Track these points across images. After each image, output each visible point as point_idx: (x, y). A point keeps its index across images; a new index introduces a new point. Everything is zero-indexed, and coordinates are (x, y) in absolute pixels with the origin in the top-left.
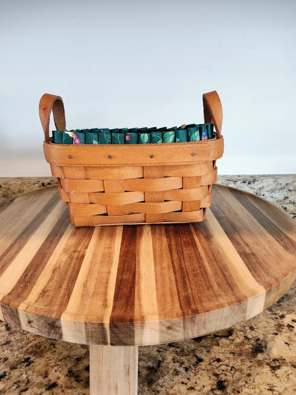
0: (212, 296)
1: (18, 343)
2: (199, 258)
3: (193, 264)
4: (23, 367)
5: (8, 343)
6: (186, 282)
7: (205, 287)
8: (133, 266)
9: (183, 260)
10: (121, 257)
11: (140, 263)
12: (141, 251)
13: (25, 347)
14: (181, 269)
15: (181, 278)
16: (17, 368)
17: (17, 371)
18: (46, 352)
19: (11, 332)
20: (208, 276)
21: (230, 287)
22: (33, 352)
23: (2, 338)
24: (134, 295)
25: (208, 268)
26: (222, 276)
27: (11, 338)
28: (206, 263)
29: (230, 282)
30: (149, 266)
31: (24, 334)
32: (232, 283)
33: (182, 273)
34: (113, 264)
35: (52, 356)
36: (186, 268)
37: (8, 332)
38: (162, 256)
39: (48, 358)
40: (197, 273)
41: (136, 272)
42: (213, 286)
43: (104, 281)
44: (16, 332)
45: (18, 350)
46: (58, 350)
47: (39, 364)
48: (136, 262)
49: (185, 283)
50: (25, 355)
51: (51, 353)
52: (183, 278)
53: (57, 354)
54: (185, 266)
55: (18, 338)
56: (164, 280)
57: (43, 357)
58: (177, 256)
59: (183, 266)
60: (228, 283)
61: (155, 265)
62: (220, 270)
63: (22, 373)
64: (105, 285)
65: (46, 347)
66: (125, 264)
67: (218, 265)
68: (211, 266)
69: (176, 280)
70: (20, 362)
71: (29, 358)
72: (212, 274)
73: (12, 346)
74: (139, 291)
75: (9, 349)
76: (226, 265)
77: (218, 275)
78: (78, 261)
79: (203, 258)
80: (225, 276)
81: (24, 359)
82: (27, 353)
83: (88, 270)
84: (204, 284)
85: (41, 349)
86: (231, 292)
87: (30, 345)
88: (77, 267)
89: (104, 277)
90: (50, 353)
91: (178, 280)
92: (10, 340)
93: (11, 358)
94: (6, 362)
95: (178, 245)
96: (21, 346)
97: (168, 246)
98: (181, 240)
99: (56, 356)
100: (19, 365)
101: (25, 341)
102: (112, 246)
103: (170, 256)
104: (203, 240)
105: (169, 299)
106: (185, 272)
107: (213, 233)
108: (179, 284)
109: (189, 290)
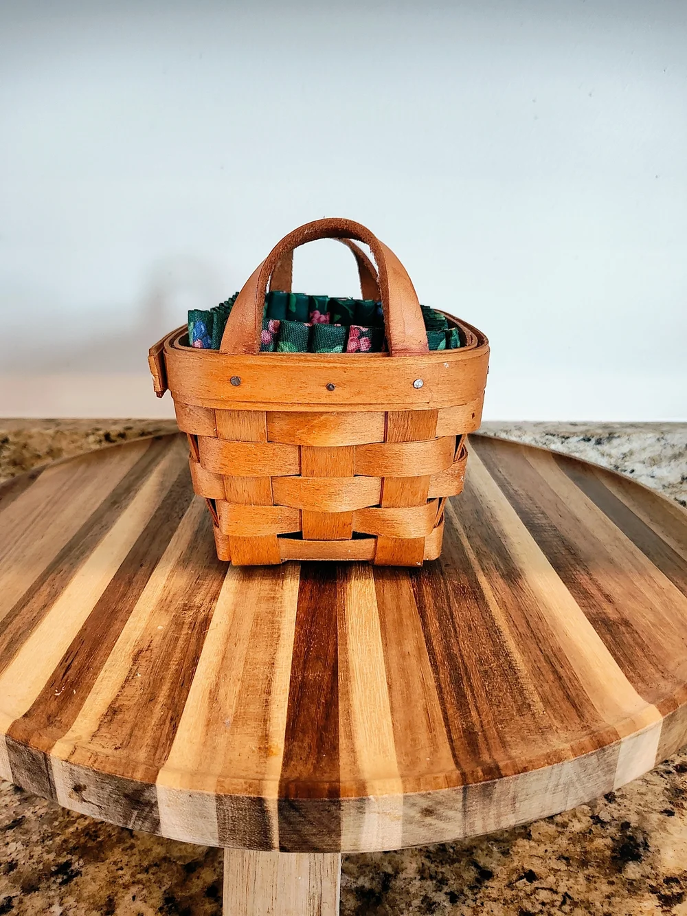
0: (530, 731)
1: (43, 824)
2: (493, 631)
3: (478, 645)
4: (54, 887)
5: (17, 823)
6: (463, 692)
7: (512, 707)
8: (331, 649)
9: (453, 634)
10: (299, 623)
11: (348, 642)
12: (348, 609)
13: (59, 835)
14: (450, 657)
15: (451, 680)
16: (38, 889)
17: (38, 896)
18: (111, 848)
19: (24, 796)
20: (518, 678)
21: (574, 706)
22: (78, 847)
23: (4, 810)
24: (336, 723)
25: (517, 656)
26: (551, 677)
27: (26, 811)
28: (511, 644)
29: (573, 694)
30: (370, 650)
32: (578, 696)
33: (454, 668)
34: (281, 642)
35: (126, 859)
36: (461, 656)
37: (17, 797)
38: (400, 623)
39: (115, 863)
40: (491, 668)
41: (340, 665)
42: (531, 703)
43: (261, 686)
45: (43, 841)
46: (139, 842)
47: (93, 879)
48: (339, 638)
49: (461, 696)
50: (58, 855)
51: (123, 850)
52: (457, 681)
53: (137, 853)
54: (460, 650)
55: (42, 811)
56: (408, 685)
57: (103, 861)
58: (438, 624)
59: (455, 651)
60: (568, 697)
61: (385, 644)
62: (546, 662)
63: (51, 901)
64: (264, 696)
65: (110, 836)
66: (311, 643)
67: (542, 649)
68: (523, 653)
69: (439, 687)
70: (45, 875)
71: (68, 864)
72: (528, 672)
73: (26, 832)
74: (348, 713)
75: (20, 839)
76: (560, 649)
77: (543, 675)
78: (195, 632)
79: (502, 629)
80: (560, 678)
81: (57, 866)
82: (65, 850)
83: (220, 657)
84: (510, 698)
85: (99, 839)
86: (577, 720)
87: (71, 829)
88: (192, 647)
89: (261, 675)
90: (120, 850)
91: (443, 686)
92: (24, 816)
93: (23, 862)
94: (12, 872)
95: (438, 596)
96: (50, 831)
97: (416, 598)
98: (445, 583)
99: (135, 860)
100: (45, 881)
101: (61, 819)
102: (278, 596)
103: (420, 624)
104: (501, 585)
105: (424, 737)
106: (461, 665)
107: (522, 567)
108: (447, 697)
109: (474, 713)
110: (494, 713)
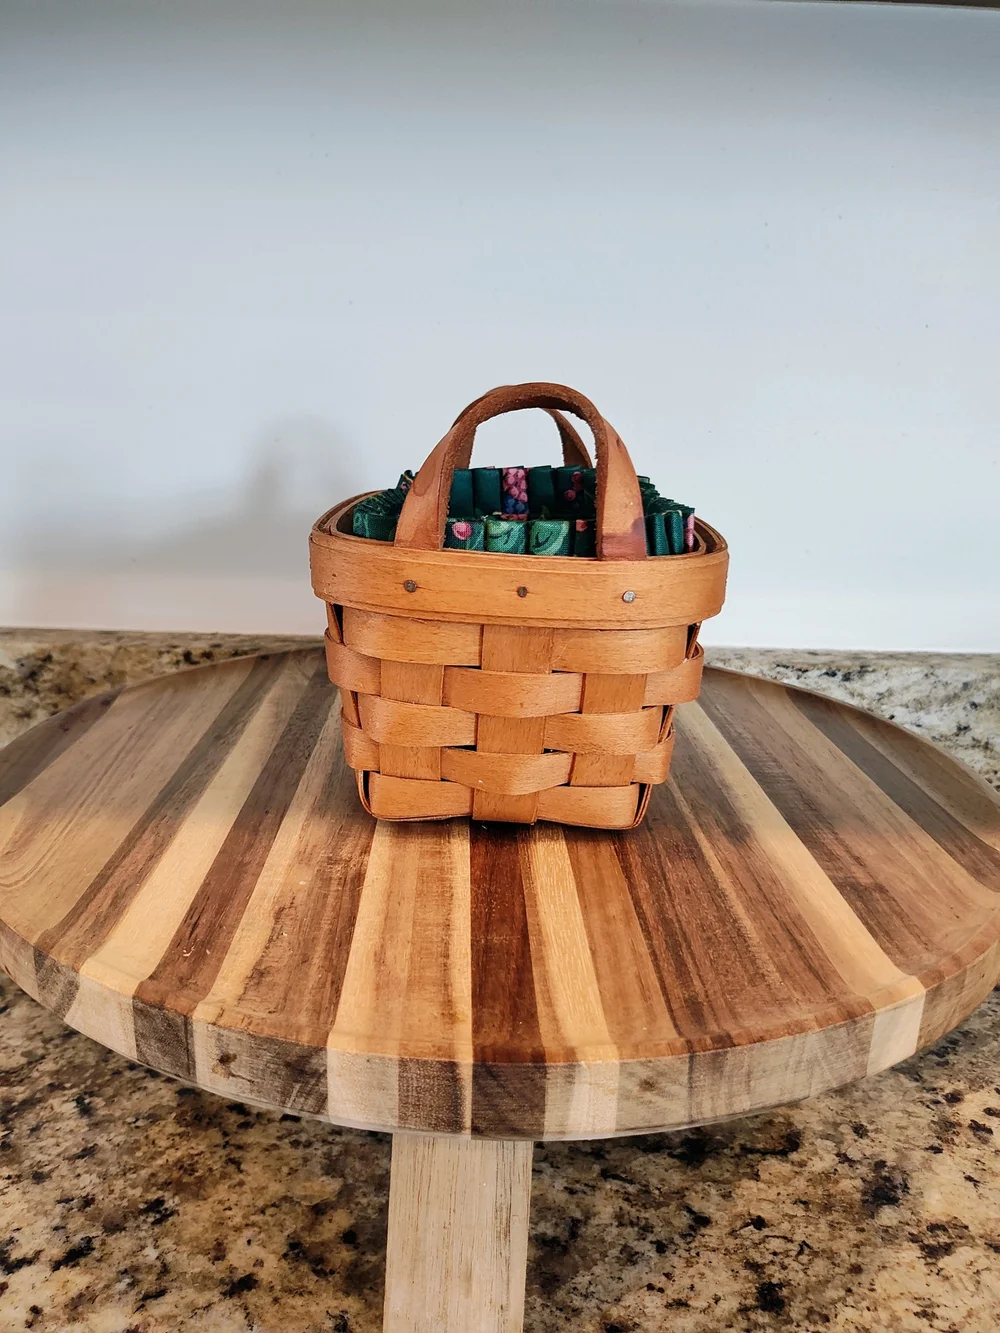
0: (765, 1002)
1: (121, 1154)
2: (716, 894)
3: (699, 910)
4: (145, 1227)
5: (88, 1152)
6: (683, 960)
7: (742, 977)
8: (518, 911)
9: (667, 897)
10: (474, 881)
11: (538, 903)
12: (534, 867)
13: (144, 1167)
14: (665, 922)
15: (667, 948)
16: (124, 1229)
17: (125, 1236)
18: (215, 1184)
19: (95, 1119)
20: (749, 946)
21: (817, 976)
22: (170, 1183)
23: (69, 1136)
24: (532, 990)
25: (747, 924)
26: (789, 946)
27: (98, 1138)
28: (739, 910)
29: (816, 964)
30: (566, 912)
31: (137, 1127)
32: (821, 966)
33: (670, 934)
34: (456, 902)
35: (234, 1198)
36: (679, 921)
37: (85, 1121)
38: (600, 883)
39: (220, 1202)
40: (715, 935)
41: (530, 928)
42: (765, 973)
43: (437, 949)
44: (110, 1122)
45: (125, 1174)
46: (250, 1178)
47: (195, 1220)
48: (526, 899)
49: (680, 964)
50: (146, 1190)
51: (229, 1187)
52: (674, 948)
53: (249, 1191)
54: (677, 915)
55: (120, 1139)
56: (615, 951)
57: (205, 1199)
58: (648, 886)
59: (671, 915)
60: (810, 968)
61: (585, 908)
62: (783, 930)
63: (142, 1243)
64: (442, 960)
65: (211, 1170)
66: (492, 904)
67: (778, 916)
68: (754, 919)
69: (653, 954)
70: (132, 1213)
71: (160, 1202)
72: (761, 940)
73: (101, 1163)
74: (545, 979)
75: (94, 1171)
76: (799, 916)
78: (347, 888)
79: (727, 893)
80: (800, 947)
81: (146, 1203)
82: (153, 1185)
83: (383, 916)
84: (739, 967)
85: (197, 1174)
86: (821, 992)
87: (160, 1162)
88: (346, 905)
89: (434, 937)
90: (226, 1187)
91: (658, 953)
92: (96, 1145)
93: (101, 1197)
94: (88, 1209)
95: (646, 854)
96: (132, 1162)
97: (618, 857)
98: (654, 840)
99: (246, 1199)
100: (133, 1219)
101: (144, 1149)
102: (444, 850)
103: (626, 885)
104: (724, 843)
105: (638, 1006)
106: (678, 931)
107: (750, 823)
108: (664, 965)
109: (697, 982)
110: (721, 983)
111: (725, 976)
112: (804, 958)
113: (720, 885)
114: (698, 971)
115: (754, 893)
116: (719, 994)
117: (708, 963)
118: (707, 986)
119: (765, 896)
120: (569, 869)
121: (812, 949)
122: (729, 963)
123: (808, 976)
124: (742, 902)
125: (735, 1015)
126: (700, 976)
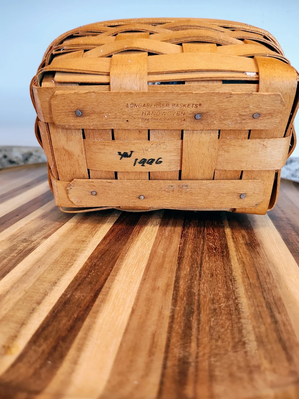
0: (239, 368)
2: (229, 279)
3: (215, 288)
6: (191, 324)
7: (229, 343)
8: (103, 277)
9: (197, 278)
10: (91, 258)
11: (118, 274)
12: (129, 253)
14: (190, 294)
15: (184, 313)
20: (240, 318)
21: (285, 348)
24: (75, 336)
25: (244, 302)
26: (269, 320)
28: (241, 290)
29: (285, 336)
30: (130, 282)
32: (289, 339)
33: (190, 303)
34: (72, 269)
36: (199, 295)
38: (161, 265)
40: (220, 307)
41: (103, 290)
42: (247, 341)
43: (37, 297)
48: (113, 271)
49: (188, 327)
52: (189, 314)
54: (199, 290)
56: (148, 312)
58: (188, 270)
59: (195, 290)
60: (280, 340)
61: (144, 280)
62: (267, 307)
64: (34, 305)
66: (91, 271)
67: (266, 297)
68: (249, 298)
69: (172, 318)
72: (251, 314)
74: (89, 328)
76: (280, 299)
77: (262, 318)
78: (19, 256)
79: (236, 279)
80: (276, 322)
83: (24, 273)
84: (229, 335)
86: (286, 364)
88: (10, 265)
89: (42, 290)
91: (176, 316)
95: (196, 251)
97: (179, 251)
98: (203, 244)
102: (87, 240)
103: (175, 268)
104: (243, 248)
105: (141, 360)
106: (196, 302)
107: (261, 238)
108: (176, 327)
109: (194, 345)
110: (211, 346)
111: (217, 341)
112: (277, 331)
113: (234, 273)
114: (198, 334)
115: (253, 281)
116: (206, 357)
117: (207, 329)
118: (200, 349)
119: (260, 283)
120: (147, 256)
121: (284, 324)
122: (222, 330)
123: (277, 347)
124: (245, 286)
125: (212, 377)
126: (198, 339)
